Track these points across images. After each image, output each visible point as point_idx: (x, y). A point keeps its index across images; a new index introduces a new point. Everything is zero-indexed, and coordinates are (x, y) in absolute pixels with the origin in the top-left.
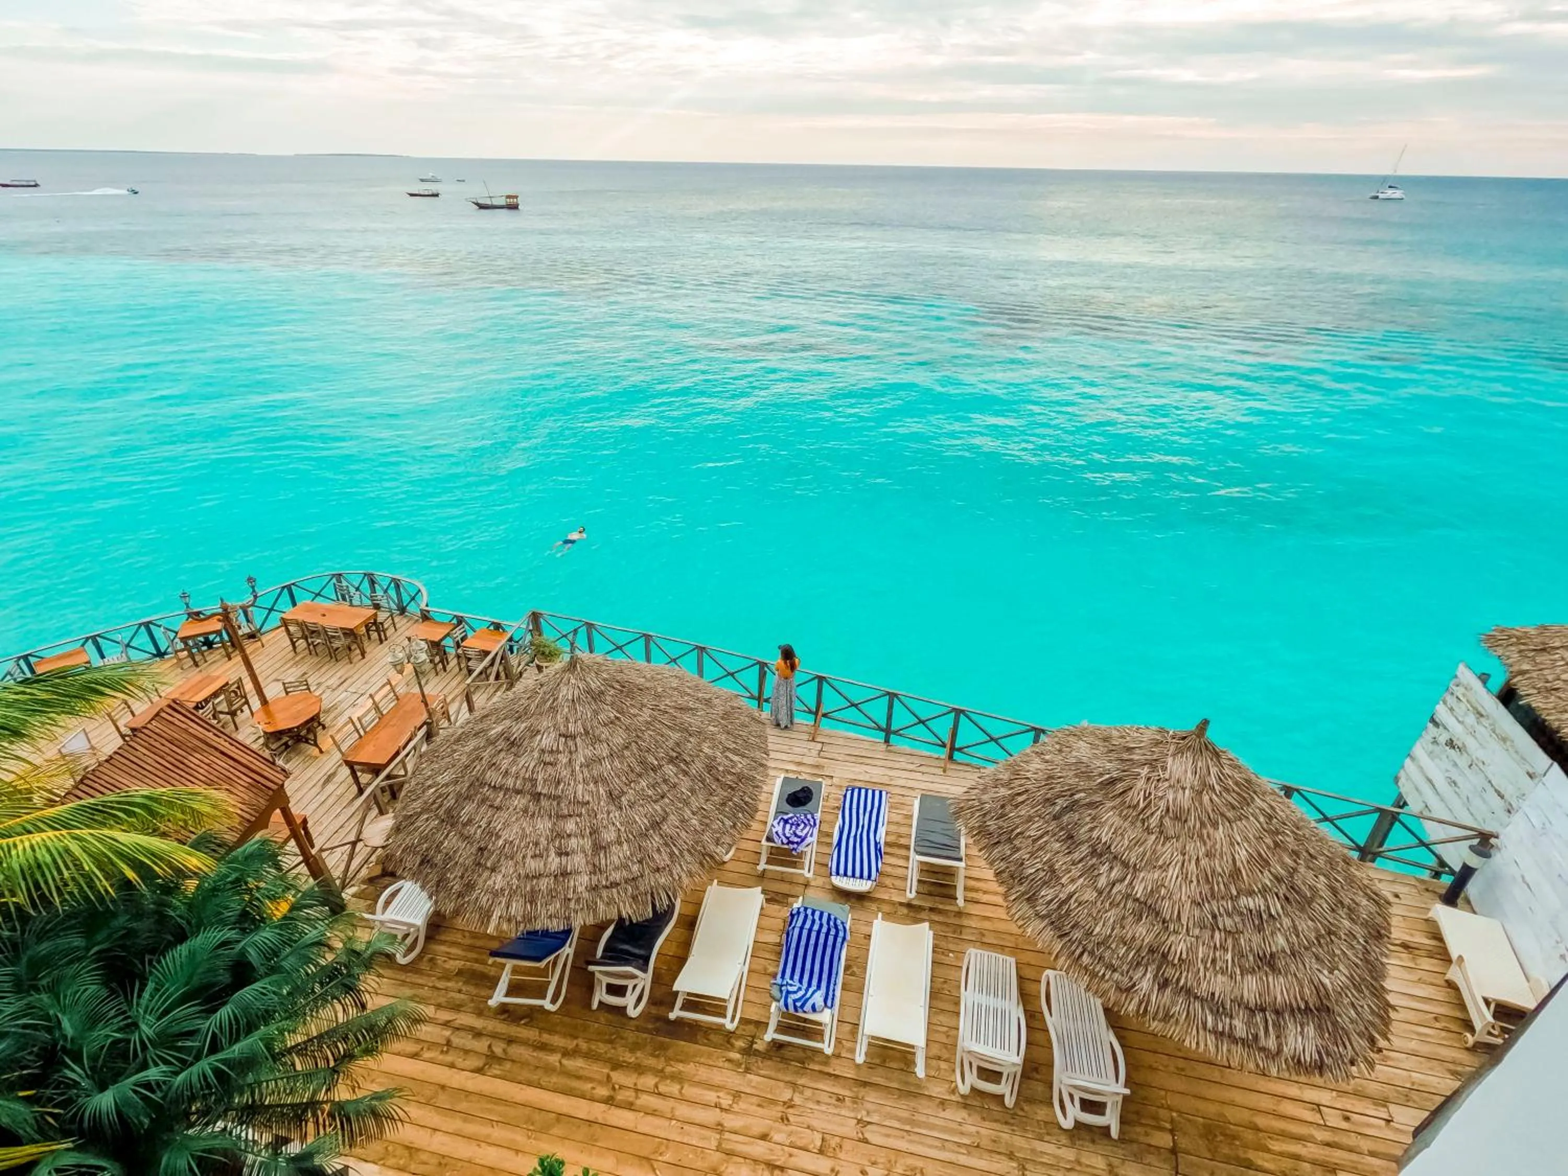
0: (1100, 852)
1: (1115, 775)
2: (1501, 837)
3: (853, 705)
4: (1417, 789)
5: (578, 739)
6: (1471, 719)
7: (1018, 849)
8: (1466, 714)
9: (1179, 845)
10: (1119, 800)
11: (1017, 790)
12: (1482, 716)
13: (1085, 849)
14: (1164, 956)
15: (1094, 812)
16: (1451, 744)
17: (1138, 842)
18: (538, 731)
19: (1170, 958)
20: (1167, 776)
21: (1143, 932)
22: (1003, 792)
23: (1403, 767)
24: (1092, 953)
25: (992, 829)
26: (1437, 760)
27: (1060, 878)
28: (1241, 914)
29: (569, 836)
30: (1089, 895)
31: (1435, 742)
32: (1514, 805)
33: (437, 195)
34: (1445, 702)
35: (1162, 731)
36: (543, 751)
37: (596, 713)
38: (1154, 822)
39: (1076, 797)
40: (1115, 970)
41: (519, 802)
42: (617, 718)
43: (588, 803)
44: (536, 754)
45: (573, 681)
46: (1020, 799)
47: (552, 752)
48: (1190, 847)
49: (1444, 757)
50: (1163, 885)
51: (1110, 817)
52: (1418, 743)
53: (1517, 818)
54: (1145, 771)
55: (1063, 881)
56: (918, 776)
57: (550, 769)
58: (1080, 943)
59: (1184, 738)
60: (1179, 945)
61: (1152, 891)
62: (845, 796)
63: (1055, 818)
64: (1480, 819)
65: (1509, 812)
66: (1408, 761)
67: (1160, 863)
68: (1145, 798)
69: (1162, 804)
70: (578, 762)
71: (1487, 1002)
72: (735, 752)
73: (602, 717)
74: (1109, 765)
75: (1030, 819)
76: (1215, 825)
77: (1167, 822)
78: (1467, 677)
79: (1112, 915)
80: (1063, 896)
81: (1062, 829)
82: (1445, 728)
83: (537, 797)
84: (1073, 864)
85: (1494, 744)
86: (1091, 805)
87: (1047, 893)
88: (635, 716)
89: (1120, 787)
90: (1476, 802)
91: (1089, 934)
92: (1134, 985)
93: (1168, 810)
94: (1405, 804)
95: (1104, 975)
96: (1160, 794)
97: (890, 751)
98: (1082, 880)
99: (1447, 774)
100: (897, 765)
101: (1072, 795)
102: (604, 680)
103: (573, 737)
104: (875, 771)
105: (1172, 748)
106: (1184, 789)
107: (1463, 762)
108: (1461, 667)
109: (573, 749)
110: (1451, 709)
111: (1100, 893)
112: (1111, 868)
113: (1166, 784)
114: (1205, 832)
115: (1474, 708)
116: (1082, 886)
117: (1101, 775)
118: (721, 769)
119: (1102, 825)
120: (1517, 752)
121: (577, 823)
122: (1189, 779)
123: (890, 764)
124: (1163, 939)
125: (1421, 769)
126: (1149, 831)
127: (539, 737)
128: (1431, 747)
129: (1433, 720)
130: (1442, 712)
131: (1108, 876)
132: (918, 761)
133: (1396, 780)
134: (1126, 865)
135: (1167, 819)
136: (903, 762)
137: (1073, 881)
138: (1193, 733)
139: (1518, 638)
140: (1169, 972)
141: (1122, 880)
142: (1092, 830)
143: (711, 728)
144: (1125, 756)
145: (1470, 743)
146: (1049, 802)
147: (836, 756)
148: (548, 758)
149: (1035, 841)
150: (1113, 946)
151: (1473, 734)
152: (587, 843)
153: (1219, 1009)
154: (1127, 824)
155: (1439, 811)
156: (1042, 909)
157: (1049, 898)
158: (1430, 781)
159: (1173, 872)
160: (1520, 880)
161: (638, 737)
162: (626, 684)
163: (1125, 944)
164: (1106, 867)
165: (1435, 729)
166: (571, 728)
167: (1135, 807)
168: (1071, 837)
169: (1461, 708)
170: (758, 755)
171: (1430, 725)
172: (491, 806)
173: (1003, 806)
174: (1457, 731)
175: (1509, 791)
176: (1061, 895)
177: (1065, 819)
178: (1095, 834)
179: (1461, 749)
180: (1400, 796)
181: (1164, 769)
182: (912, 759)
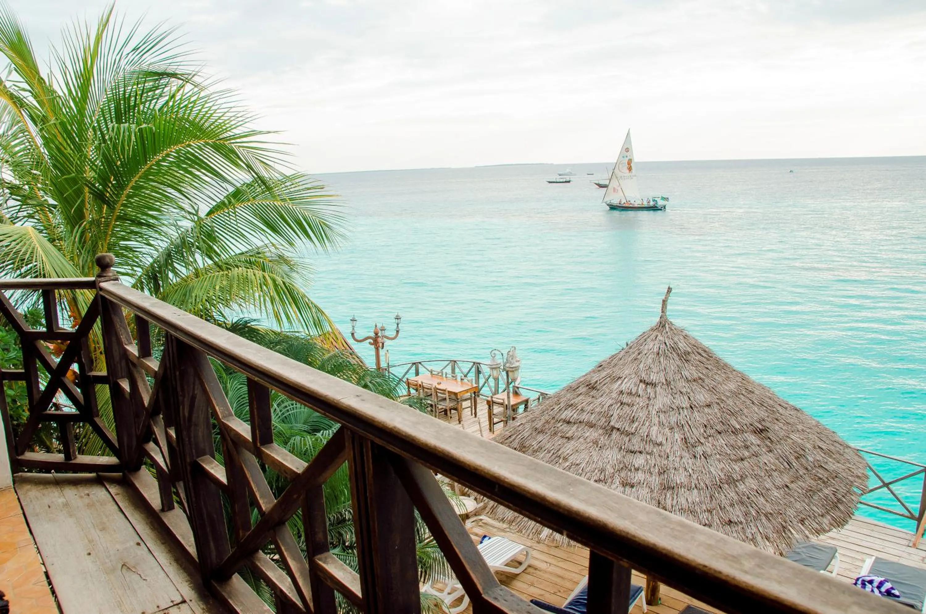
5: (658, 389)
18: (619, 378)
29: (637, 469)
33: (569, 182)
36: (621, 392)
37: (679, 369)
41: (591, 434)
43: (661, 444)
44: (614, 395)
47: (630, 394)
57: (626, 408)
70: (656, 407)
83: (610, 430)
103: (653, 385)
109: (652, 395)
121: (647, 460)
127: (620, 382)
148: (626, 399)
152: (655, 480)
166: (654, 378)
172: (562, 437)
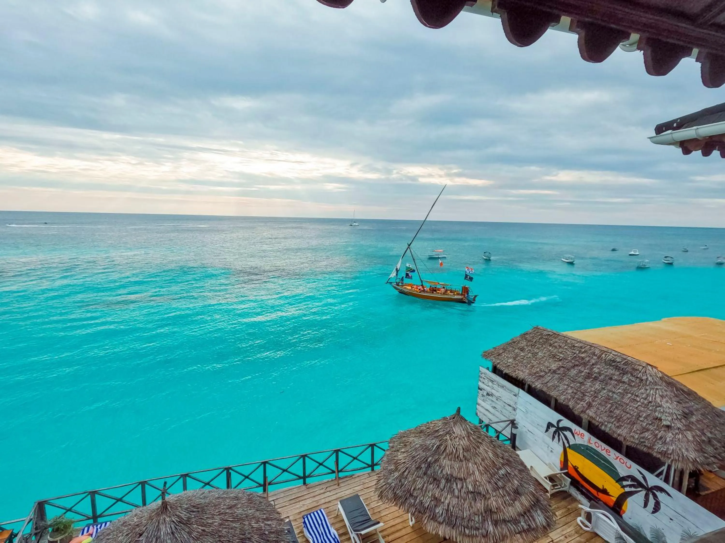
0: (449, 479)
1: (438, 444)
2: (516, 420)
3: (284, 471)
4: (484, 415)
6: (490, 384)
7: (417, 497)
8: (488, 383)
9: (472, 461)
10: (445, 454)
11: (402, 470)
12: (493, 381)
13: (443, 481)
14: (491, 510)
15: (438, 464)
16: (488, 394)
17: (460, 468)
19: (493, 510)
20: (456, 435)
21: (480, 505)
22: (396, 474)
23: (477, 409)
24: (468, 527)
25: (400, 494)
26: (486, 402)
27: (440, 500)
28: (502, 478)
30: (455, 501)
31: (483, 396)
32: (515, 407)
34: (480, 381)
35: (445, 418)
37: (189, 533)
38: (461, 456)
39: (429, 460)
40: (478, 529)
42: (204, 530)
45: (168, 519)
46: (406, 474)
48: (476, 460)
49: (488, 400)
50: (477, 481)
51: (445, 462)
52: (478, 399)
53: (518, 411)
54: (448, 437)
55: (442, 500)
56: (328, 494)
58: (462, 525)
59: (454, 418)
60: (493, 503)
61: (474, 485)
62: (305, 522)
63: (425, 474)
64: (507, 416)
65: (515, 410)
66: (478, 406)
67: (471, 472)
68: (454, 448)
69: (461, 447)
71: (546, 478)
72: (267, 519)
73: (195, 534)
74: (433, 441)
75: (414, 481)
76: (478, 447)
77: (465, 454)
78: (484, 370)
79: (466, 505)
80: (446, 507)
81: (430, 478)
82: (484, 390)
84: (442, 491)
85: (500, 390)
86: (436, 461)
87: (439, 510)
88: (212, 523)
89: (442, 448)
90: (504, 411)
91: (463, 519)
92: (487, 531)
93: (463, 449)
94: (483, 421)
95: (476, 534)
96: (458, 443)
97: (309, 488)
98: (449, 496)
99: (492, 405)
100: (317, 493)
101: (427, 460)
102: (186, 509)
104: (308, 501)
105: (452, 423)
106: (464, 438)
107: (494, 399)
108: (481, 367)
110: (483, 383)
111: (458, 498)
112: (457, 484)
113: (458, 439)
114: (477, 452)
115: (490, 380)
116: (450, 498)
117: (433, 446)
118: (267, 533)
119: (444, 467)
120: (508, 390)
122: (464, 433)
123: (312, 495)
124: (487, 504)
125: (482, 407)
126: (461, 461)
128: (482, 398)
129: (479, 389)
130: (482, 385)
131: (457, 488)
132: (324, 486)
133: (477, 414)
134: (461, 479)
135: (465, 453)
136: (318, 490)
137: (446, 498)
138: (455, 415)
139: (491, 353)
140: (495, 517)
141: (462, 487)
142: (442, 471)
143: (250, 511)
144: (436, 434)
145: (494, 392)
146: (419, 468)
147: (285, 504)
149: (422, 489)
150: (473, 519)
151: (493, 388)
153: (516, 522)
154: (453, 462)
155: (495, 419)
156: (441, 519)
157: (441, 512)
158: (487, 410)
159: (477, 473)
160: (528, 431)
161: (220, 536)
162: (199, 506)
163: (476, 514)
164: (455, 485)
165: (481, 391)
167: (452, 453)
168: (435, 479)
169: (486, 381)
170: (277, 516)
171: (479, 391)
173: (400, 481)
174: (488, 389)
175: (512, 403)
176: (445, 508)
177: (429, 472)
178: (444, 473)
179: (492, 395)
180: (480, 420)
181: (454, 433)
182: (321, 487)
